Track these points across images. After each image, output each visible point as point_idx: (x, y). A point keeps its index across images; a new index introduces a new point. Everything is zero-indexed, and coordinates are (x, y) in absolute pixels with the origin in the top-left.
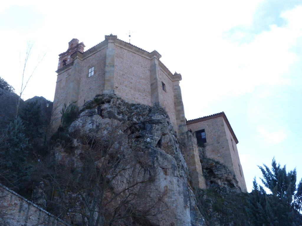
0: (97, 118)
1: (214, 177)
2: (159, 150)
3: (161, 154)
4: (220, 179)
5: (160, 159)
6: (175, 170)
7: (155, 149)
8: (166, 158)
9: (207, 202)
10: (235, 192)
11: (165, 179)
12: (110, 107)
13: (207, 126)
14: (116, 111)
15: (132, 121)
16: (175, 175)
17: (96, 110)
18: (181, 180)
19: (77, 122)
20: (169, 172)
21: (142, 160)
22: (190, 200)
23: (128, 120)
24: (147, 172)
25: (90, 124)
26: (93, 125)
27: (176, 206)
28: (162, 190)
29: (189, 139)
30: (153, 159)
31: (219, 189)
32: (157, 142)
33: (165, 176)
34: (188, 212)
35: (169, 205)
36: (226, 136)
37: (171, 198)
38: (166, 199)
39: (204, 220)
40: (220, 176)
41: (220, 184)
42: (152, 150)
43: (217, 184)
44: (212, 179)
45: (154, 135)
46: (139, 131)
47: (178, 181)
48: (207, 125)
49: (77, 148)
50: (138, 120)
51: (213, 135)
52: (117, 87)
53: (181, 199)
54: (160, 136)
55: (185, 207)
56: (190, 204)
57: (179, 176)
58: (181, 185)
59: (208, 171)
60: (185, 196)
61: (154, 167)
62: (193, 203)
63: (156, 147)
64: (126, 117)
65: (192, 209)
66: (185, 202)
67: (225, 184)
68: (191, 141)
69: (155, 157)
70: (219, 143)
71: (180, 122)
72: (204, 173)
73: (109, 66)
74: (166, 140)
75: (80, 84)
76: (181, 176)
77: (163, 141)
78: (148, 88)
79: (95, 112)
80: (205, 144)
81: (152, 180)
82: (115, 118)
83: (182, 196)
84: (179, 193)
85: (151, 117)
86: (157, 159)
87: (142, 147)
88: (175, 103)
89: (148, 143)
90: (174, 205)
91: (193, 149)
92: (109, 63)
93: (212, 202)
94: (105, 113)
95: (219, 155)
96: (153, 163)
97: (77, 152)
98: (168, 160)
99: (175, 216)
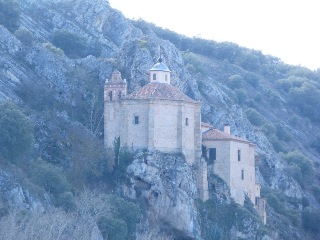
0: (144, 166)
1: (215, 192)
2: (180, 190)
3: (180, 192)
4: (218, 194)
5: (180, 195)
6: (187, 201)
7: (177, 189)
8: (182, 194)
9: (205, 213)
10: (226, 203)
11: (182, 206)
12: (152, 160)
13: (218, 147)
14: (156, 163)
15: (165, 169)
16: (187, 204)
17: (144, 160)
18: (190, 206)
19: (132, 166)
20: (184, 202)
21: (170, 194)
22: (193, 217)
23: (163, 168)
24: (172, 201)
25: (140, 169)
26: (142, 170)
27: (186, 220)
28: (180, 211)
29: (202, 164)
30: (176, 194)
31: (216, 201)
32: (179, 184)
33: (181, 204)
34: (192, 223)
35: (182, 219)
36: (230, 158)
37: (184, 215)
38: (181, 216)
39: (199, 227)
40: (218, 192)
41: (218, 197)
42: (176, 189)
43: (216, 197)
44: (213, 193)
45: (177, 180)
46: (168, 173)
47: (188, 207)
48: (219, 145)
49: (133, 184)
50: (168, 168)
51: (221, 155)
52: (155, 141)
53: (189, 216)
54: (181, 181)
55: (191, 220)
56: (193, 219)
57: (189, 204)
58: (190, 209)
59: (212, 185)
60: (191, 214)
61: (176, 199)
62: (195, 218)
63: (178, 188)
64: (162, 166)
65: (194, 221)
66: (191, 217)
67: (221, 197)
68: (202, 166)
69: (177, 193)
70: (224, 163)
71: (197, 148)
72: (209, 187)
73: (151, 127)
74: (184, 183)
75: (127, 127)
76: (190, 204)
77: (182, 184)
78: (175, 133)
79: (143, 161)
80: (215, 161)
81: (174, 205)
82: (155, 166)
83: (190, 214)
84: (188, 213)
85: (176, 168)
86: (178, 195)
87: (170, 187)
88: (195, 130)
89: (174, 185)
90: (185, 219)
91: (203, 172)
92: (151, 123)
93: (208, 213)
94: (148, 162)
95: (223, 172)
96: (176, 196)
97: (133, 186)
98: (184, 196)
99: (185, 224)
